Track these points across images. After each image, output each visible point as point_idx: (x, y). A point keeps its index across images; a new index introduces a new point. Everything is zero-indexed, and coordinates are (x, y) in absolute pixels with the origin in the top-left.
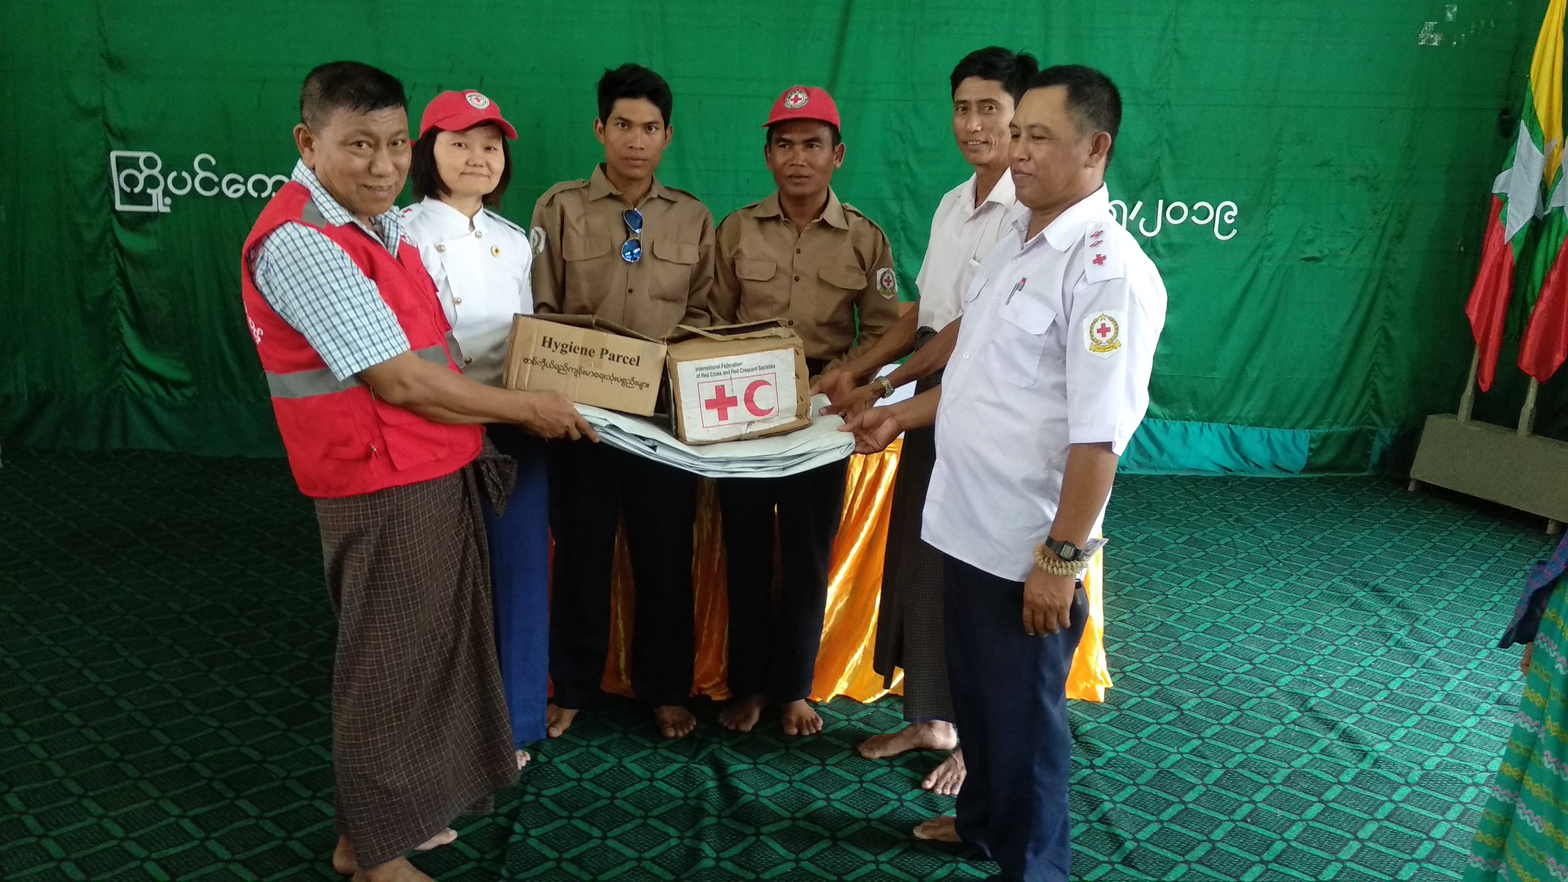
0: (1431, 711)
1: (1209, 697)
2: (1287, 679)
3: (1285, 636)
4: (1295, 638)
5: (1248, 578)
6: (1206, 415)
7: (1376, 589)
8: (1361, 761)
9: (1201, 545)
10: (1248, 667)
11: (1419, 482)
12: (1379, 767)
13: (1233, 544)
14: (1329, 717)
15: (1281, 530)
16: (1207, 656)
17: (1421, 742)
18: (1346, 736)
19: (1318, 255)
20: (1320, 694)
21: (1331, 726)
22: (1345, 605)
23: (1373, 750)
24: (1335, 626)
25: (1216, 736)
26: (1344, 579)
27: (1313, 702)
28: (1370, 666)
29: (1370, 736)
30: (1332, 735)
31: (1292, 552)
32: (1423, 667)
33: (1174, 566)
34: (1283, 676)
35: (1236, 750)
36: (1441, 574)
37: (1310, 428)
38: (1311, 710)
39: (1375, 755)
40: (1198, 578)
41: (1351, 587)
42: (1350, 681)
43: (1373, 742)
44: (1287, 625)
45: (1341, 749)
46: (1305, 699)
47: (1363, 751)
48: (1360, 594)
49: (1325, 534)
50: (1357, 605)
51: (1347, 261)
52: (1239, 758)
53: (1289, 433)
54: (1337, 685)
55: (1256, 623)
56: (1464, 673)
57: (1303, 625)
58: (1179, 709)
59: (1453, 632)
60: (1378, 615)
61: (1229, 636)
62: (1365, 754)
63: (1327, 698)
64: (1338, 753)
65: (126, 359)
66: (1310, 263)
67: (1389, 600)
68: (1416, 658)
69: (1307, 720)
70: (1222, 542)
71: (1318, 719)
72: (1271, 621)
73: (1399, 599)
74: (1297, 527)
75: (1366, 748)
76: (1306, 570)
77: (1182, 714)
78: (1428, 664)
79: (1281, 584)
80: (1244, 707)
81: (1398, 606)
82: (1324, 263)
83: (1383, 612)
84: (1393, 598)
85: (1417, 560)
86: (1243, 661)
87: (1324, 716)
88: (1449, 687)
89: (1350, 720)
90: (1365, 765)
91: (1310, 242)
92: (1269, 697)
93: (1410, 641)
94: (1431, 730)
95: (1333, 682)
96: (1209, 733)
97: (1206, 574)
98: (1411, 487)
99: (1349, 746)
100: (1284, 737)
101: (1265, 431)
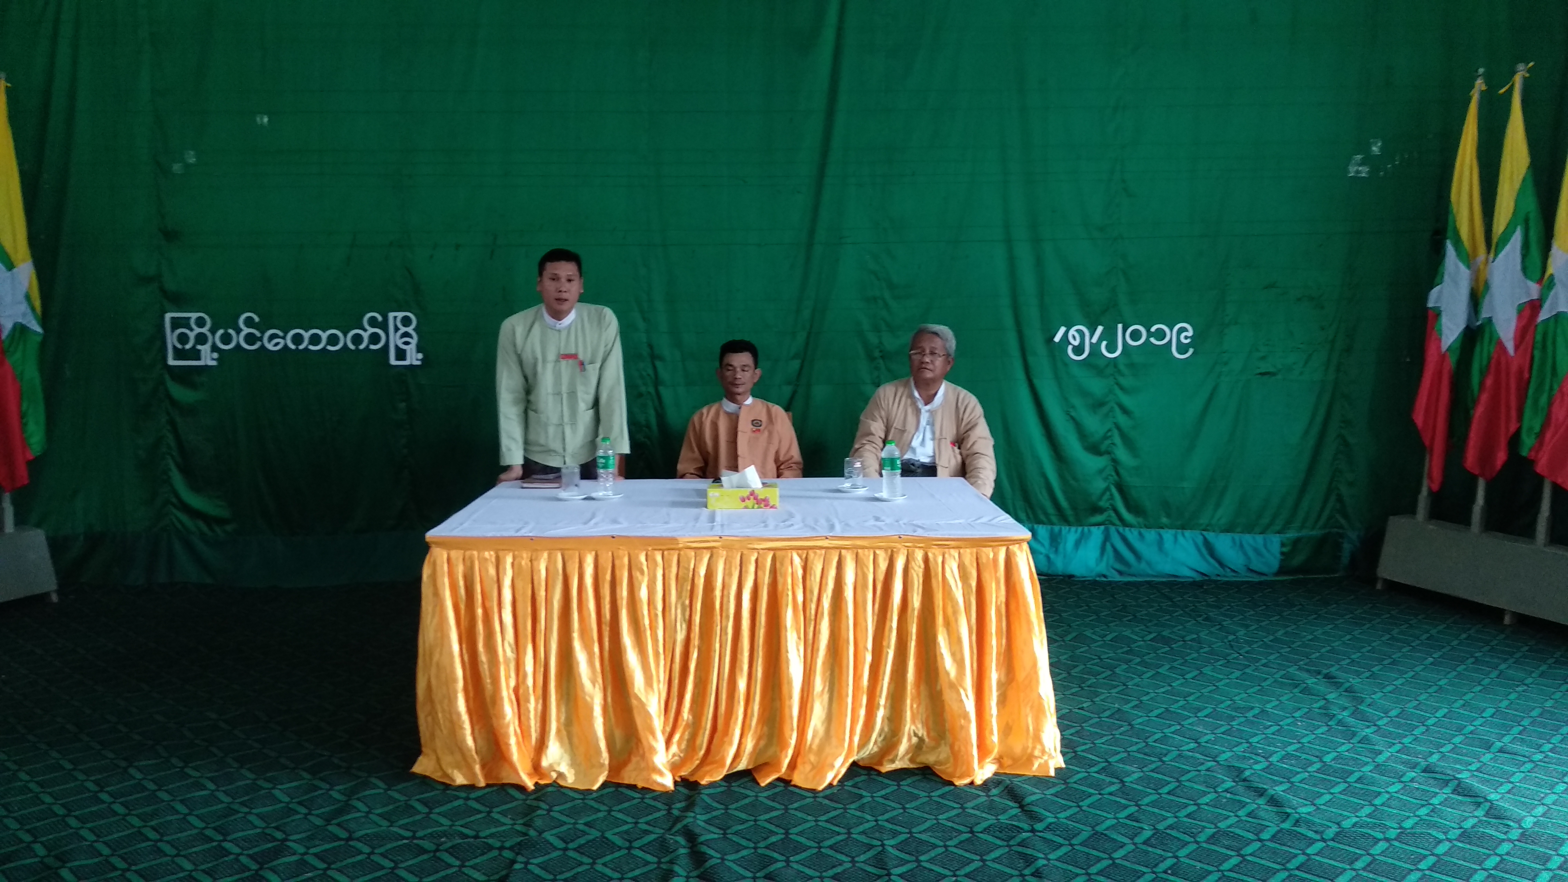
0: (1360, 779)
1: (1152, 771)
2: (1228, 754)
3: (1233, 718)
4: (1243, 720)
5: (1207, 670)
6: (1179, 523)
7: (1328, 677)
8: (1283, 822)
9: (1167, 641)
10: (1193, 745)
11: (1385, 581)
12: (1299, 826)
13: (1198, 641)
14: (1261, 786)
15: (1247, 627)
16: (1157, 737)
17: (1344, 806)
18: (1274, 801)
19: (1271, 370)
20: (1256, 767)
21: (1261, 793)
22: (1296, 690)
23: (1296, 813)
24: (1282, 710)
25: (1153, 804)
26: (1300, 669)
27: (1247, 773)
28: (1309, 743)
29: (1295, 801)
30: (1261, 801)
31: (1255, 646)
32: (1359, 742)
33: (1138, 660)
34: (1224, 752)
35: (1169, 815)
36: (1394, 663)
37: (1279, 532)
38: (1245, 780)
39: (1297, 816)
40: (1160, 670)
41: (1304, 675)
42: (1288, 756)
43: (1296, 806)
44: (1236, 709)
45: (1267, 812)
46: (1241, 771)
47: (1286, 813)
48: (1311, 681)
49: (1289, 629)
50: (1306, 691)
51: (1301, 373)
52: (1170, 821)
53: (1260, 538)
54: (1274, 759)
55: (1206, 708)
56: (1398, 747)
57: (1252, 708)
58: (1122, 782)
59: (1394, 713)
60: (1325, 699)
61: (1179, 719)
62: (1288, 815)
63: (1263, 770)
64: (1263, 815)
65: (174, 500)
66: (1265, 377)
67: (1338, 685)
68: (1354, 734)
69: (1240, 789)
70: (1188, 638)
71: (1249, 788)
72: (1222, 706)
73: (1348, 685)
74: (1263, 624)
75: (1289, 810)
76: (1264, 661)
77: (1124, 785)
78: (1364, 740)
79: (1238, 673)
80: (1183, 778)
81: (1346, 691)
82: (1279, 377)
83: (1330, 697)
84: (1342, 684)
85: (1372, 651)
86: (1188, 740)
87: (1256, 785)
88: (1380, 759)
89: (1279, 789)
90: (1286, 826)
91: (1265, 358)
92: (1208, 770)
93: (1351, 721)
94: (1354, 795)
95: (1271, 756)
96: (1146, 800)
97: (1167, 667)
98: (1379, 586)
99: (1275, 809)
100: (1215, 804)
101: (1237, 536)
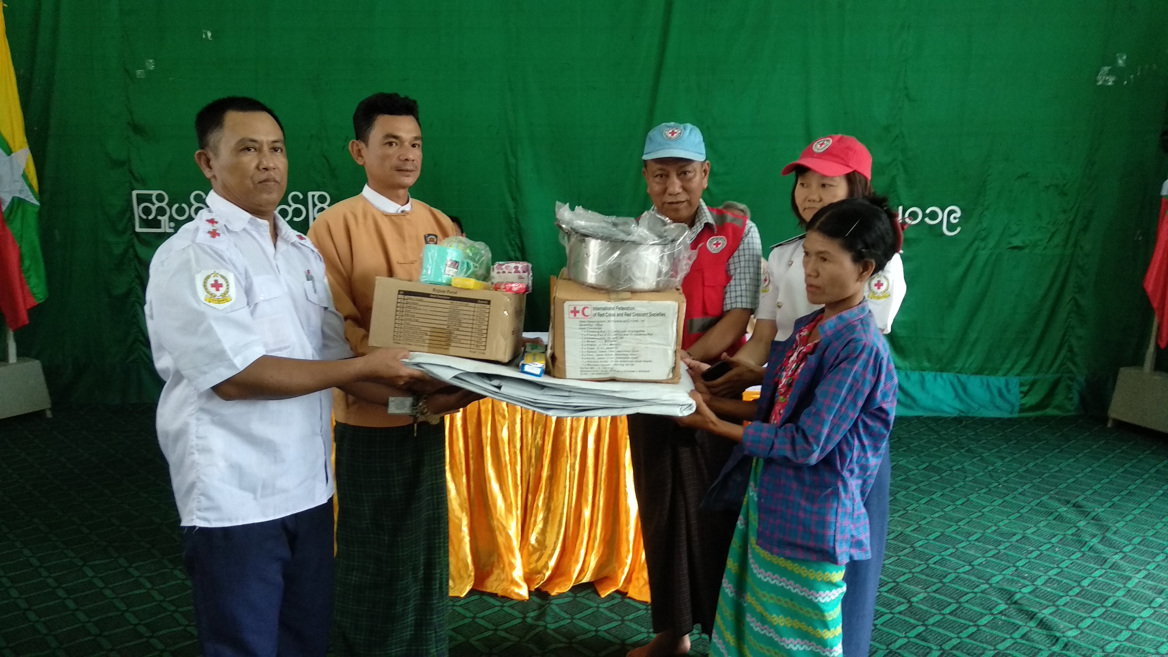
0: (1115, 603)
1: (935, 592)
2: (999, 578)
3: (1000, 543)
4: (1008, 544)
5: (973, 497)
7: (1076, 506)
8: (1054, 645)
9: (937, 470)
10: (967, 568)
11: (1115, 420)
12: (1068, 650)
13: (963, 470)
14: (1031, 609)
15: (1003, 458)
16: (935, 559)
17: (1106, 629)
18: (1043, 624)
19: (1021, 245)
20: (1024, 590)
21: (1032, 616)
22: (1050, 518)
23: (1064, 636)
24: (1041, 535)
25: (937, 624)
26: (1051, 498)
27: (1017, 596)
28: (1067, 567)
29: (1062, 624)
30: (1032, 624)
31: (1011, 475)
32: (1110, 568)
33: (914, 487)
34: (995, 576)
35: (953, 635)
36: (1130, 493)
37: (1019, 375)
38: (1016, 603)
39: (1065, 639)
40: (934, 496)
41: (1056, 504)
42: (1049, 580)
43: (1064, 630)
44: (1002, 535)
45: (1038, 635)
46: (1011, 594)
47: (1055, 637)
48: (1063, 509)
49: (1038, 461)
50: (1059, 518)
51: (1044, 249)
52: (955, 642)
53: (1003, 379)
54: (1039, 582)
55: (976, 533)
56: (1143, 573)
57: (1015, 534)
58: (909, 601)
59: (1137, 540)
60: (1076, 527)
61: (954, 542)
62: (1058, 639)
63: (1030, 593)
64: (1035, 638)
65: (142, 339)
66: (1016, 251)
67: (1086, 514)
68: (1105, 561)
69: (1012, 611)
70: (955, 468)
71: (1021, 611)
72: (989, 531)
73: (1094, 514)
74: (1016, 456)
75: (1058, 634)
76: (1020, 490)
77: (911, 606)
78: (1114, 566)
79: (1000, 501)
80: (962, 600)
81: (1093, 519)
82: (1026, 251)
83: (1081, 524)
84: (1089, 513)
85: (1111, 482)
86: (963, 563)
87: (1026, 608)
88: (1130, 585)
89: (1047, 612)
90: (1056, 649)
91: (1016, 234)
92: (982, 592)
93: (1100, 547)
94: (1113, 619)
95: (1036, 580)
96: (931, 621)
97: (939, 494)
98: (1109, 425)
99: (1045, 632)
100: (992, 625)
101: (985, 378)
